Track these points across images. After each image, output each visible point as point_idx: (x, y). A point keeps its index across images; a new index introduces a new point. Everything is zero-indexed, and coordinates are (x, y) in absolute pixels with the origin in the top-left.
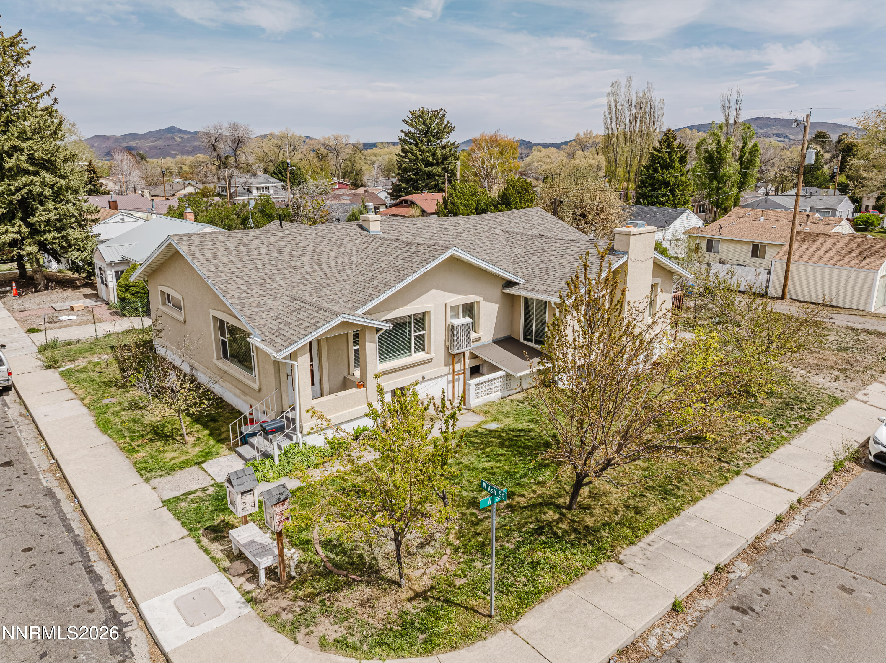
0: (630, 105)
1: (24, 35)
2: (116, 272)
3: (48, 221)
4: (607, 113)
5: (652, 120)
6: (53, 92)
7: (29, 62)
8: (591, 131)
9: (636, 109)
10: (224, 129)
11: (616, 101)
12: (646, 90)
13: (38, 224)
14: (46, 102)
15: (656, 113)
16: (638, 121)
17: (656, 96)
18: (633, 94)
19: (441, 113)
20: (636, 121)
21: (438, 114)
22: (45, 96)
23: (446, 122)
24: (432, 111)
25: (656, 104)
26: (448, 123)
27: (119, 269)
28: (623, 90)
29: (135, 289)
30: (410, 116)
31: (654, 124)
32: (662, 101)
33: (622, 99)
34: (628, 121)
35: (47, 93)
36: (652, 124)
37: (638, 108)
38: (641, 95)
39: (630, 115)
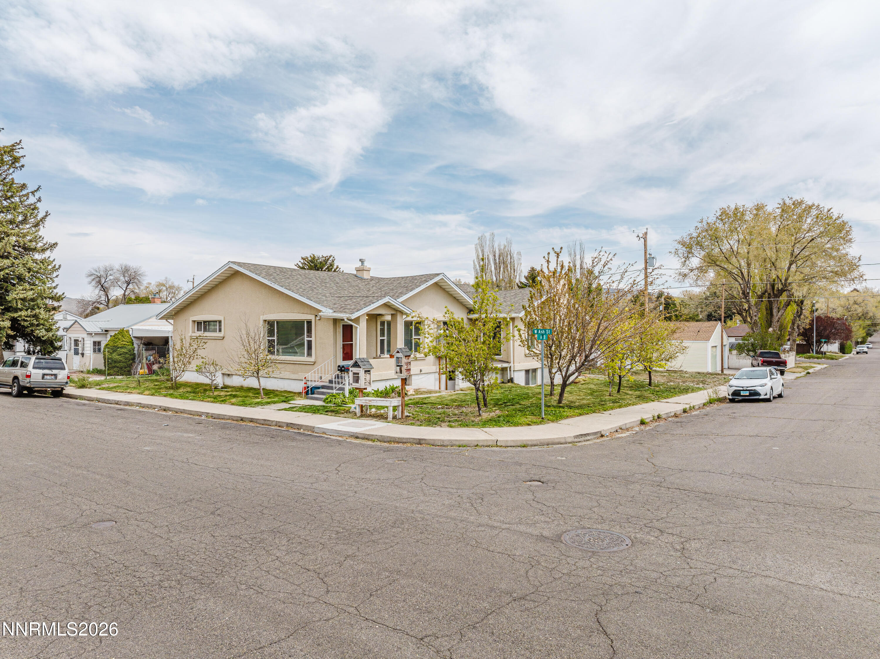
0: (495, 256)
1: (23, 144)
2: (95, 343)
3: (24, 300)
4: (476, 261)
5: (512, 268)
6: (38, 192)
7: (23, 166)
8: (460, 279)
9: (499, 259)
10: (115, 271)
11: (483, 251)
12: (506, 244)
13: (15, 301)
14: (32, 200)
15: (516, 262)
16: (502, 269)
17: (515, 249)
18: (496, 246)
19: (331, 259)
20: (500, 268)
21: (328, 260)
22: (30, 195)
23: (335, 267)
24: (323, 257)
25: (515, 255)
26: (337, 267)
27: (97, 339)
28: (488, 243)
29: (123, 350)
30: (302, 261)
31: (514, 272)
32: (519, 254)
33: (487, 250)
34: (493, 268)
35: (33, 193)
36: (512, 271)
37: (501, 258)
38: (502, 248)
39: (495, 263)
